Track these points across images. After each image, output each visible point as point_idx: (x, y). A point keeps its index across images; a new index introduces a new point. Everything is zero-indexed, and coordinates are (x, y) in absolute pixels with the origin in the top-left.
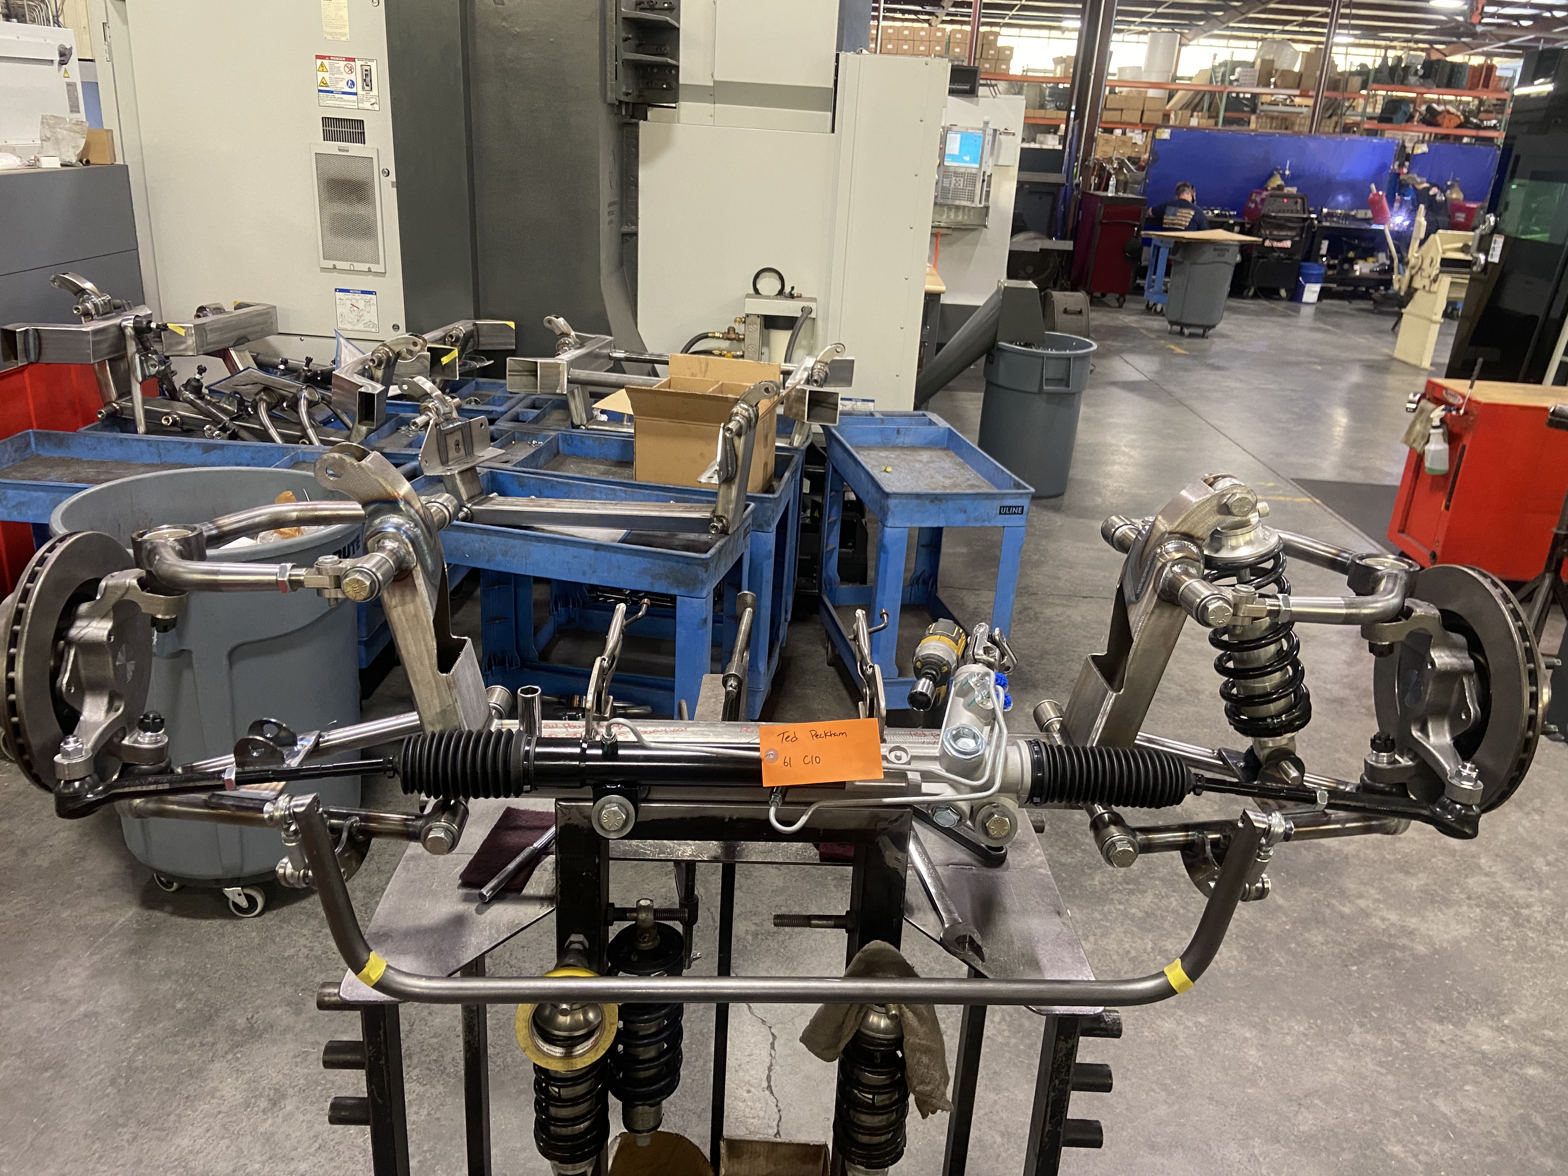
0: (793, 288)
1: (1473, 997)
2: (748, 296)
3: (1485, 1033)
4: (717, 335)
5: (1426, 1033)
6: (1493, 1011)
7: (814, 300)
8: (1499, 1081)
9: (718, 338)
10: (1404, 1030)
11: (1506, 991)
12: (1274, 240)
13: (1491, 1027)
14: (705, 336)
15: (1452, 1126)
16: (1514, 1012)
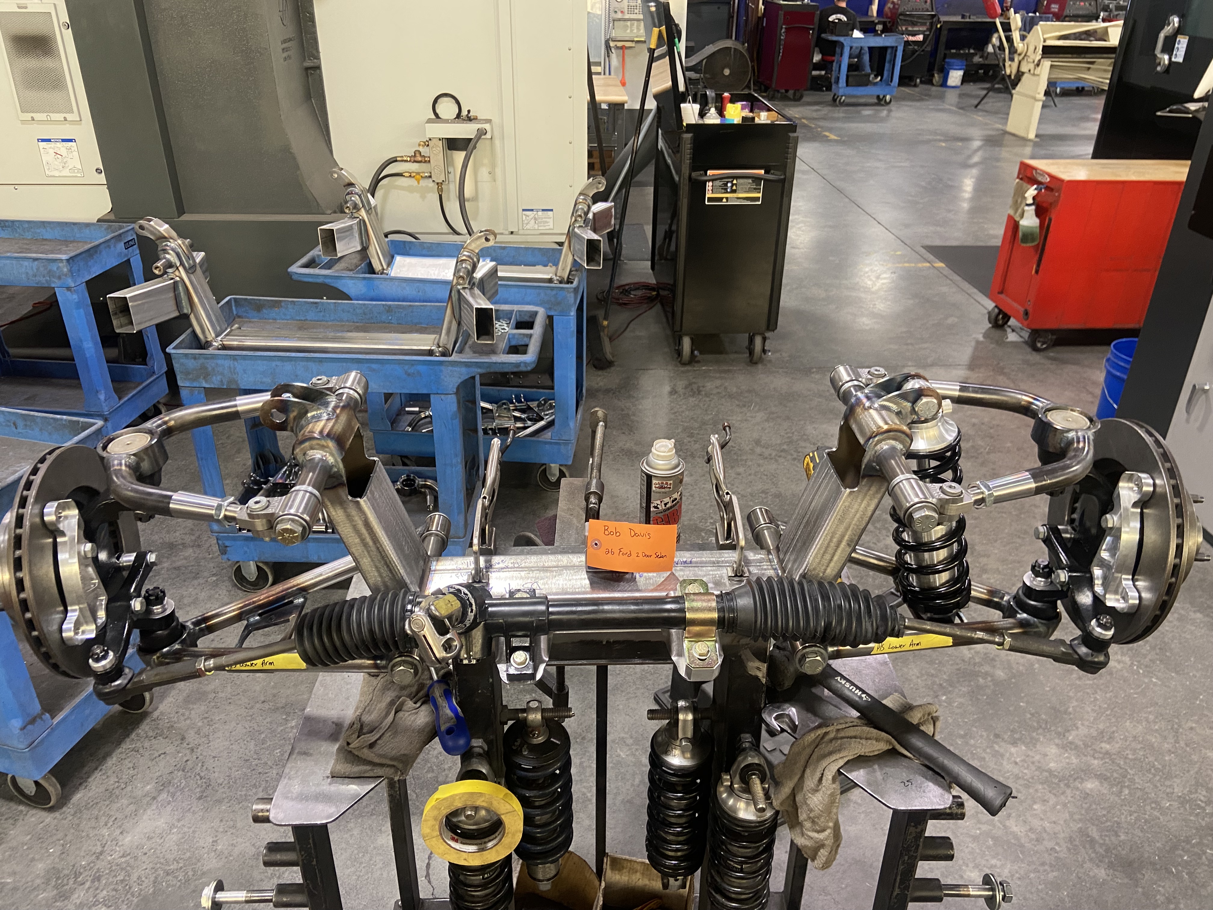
0: (469, 111)
1: (1044, 717)
2: (429, 121)
3: (1053, 750)
4: (405, 159)
5: (1002, 756)
6: (1059, 729)
7: (489, 121)
8: (1063, 797)
9: (406, 161)
10: (983, 755)
11: (1071, 709)
12: (909, 35)
13: (1057, 745)
14: (394, 160)
15: (1022, 846)
16: (1077, 728)
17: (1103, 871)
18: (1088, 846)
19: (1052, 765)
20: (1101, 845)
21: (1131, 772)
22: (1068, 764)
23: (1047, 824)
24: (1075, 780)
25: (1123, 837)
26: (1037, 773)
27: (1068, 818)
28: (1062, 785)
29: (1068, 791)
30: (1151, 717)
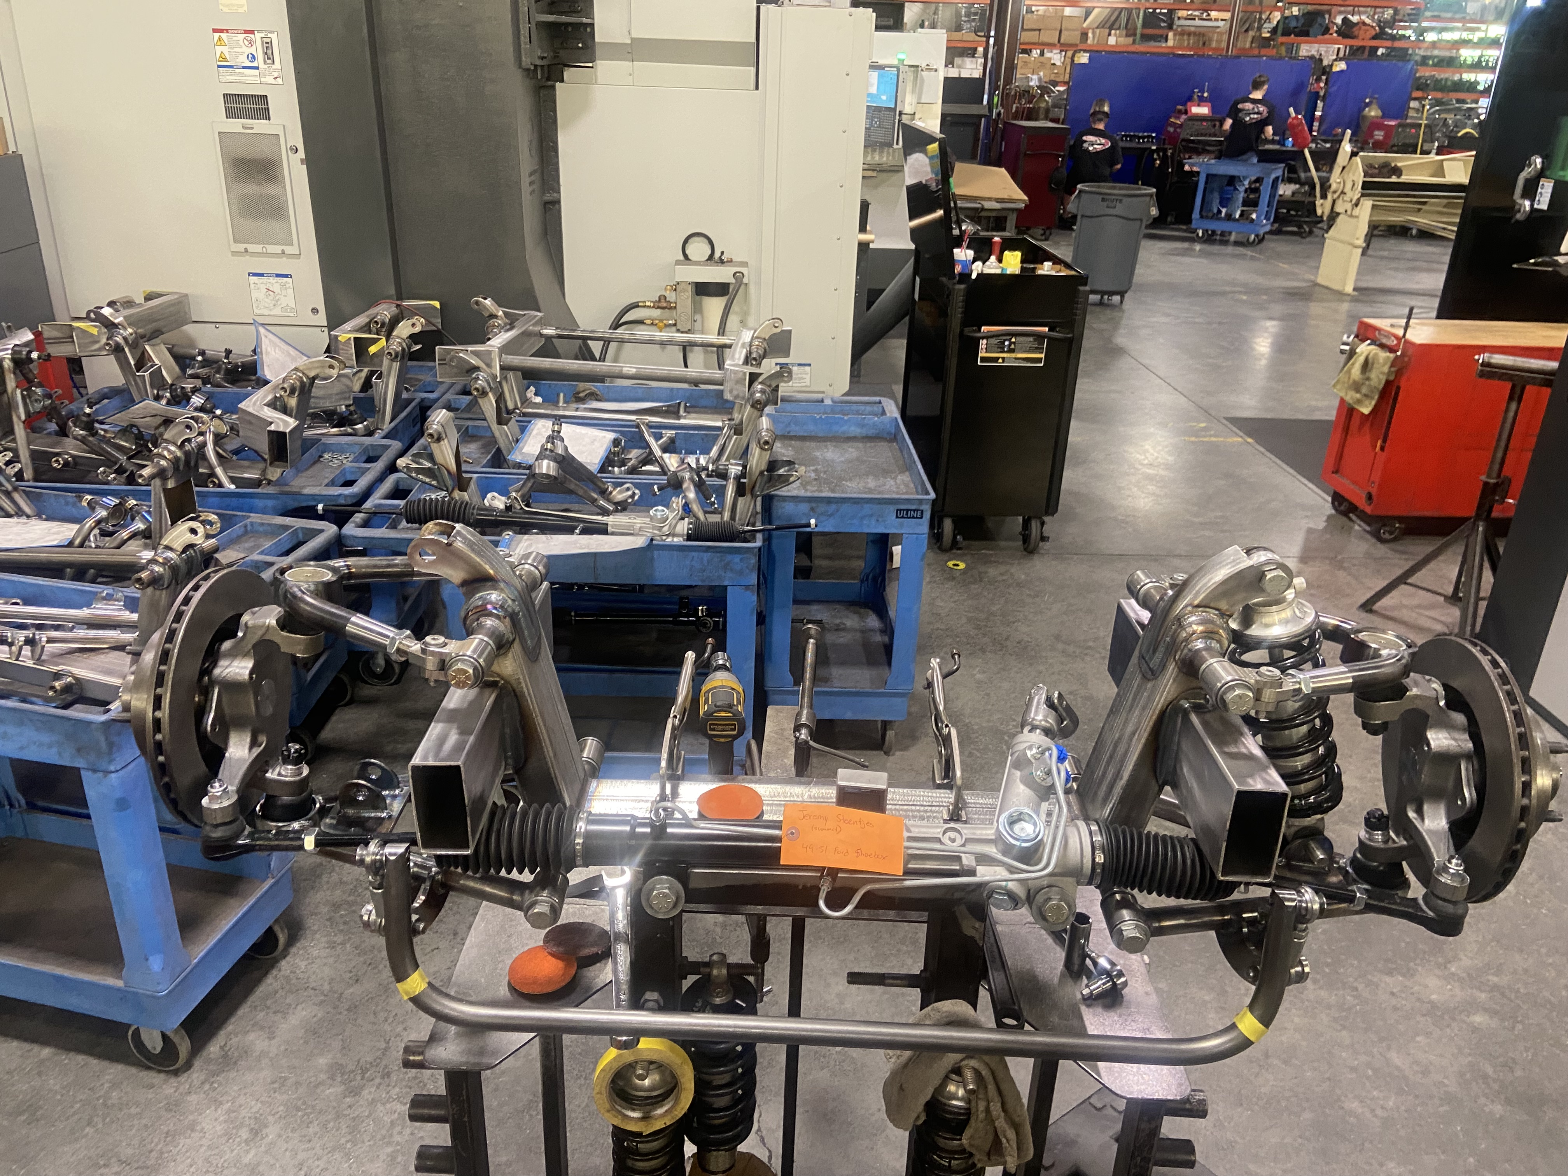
0: (723, 253)
2: (678, 262)
4: (647, 304)
7: (745, 263)
9: (649, 307)
14: (637, 306)
15: (1406, 1078)
17: (1499, 1107)
18: (1480, 1081)
19: (1434, 997)
20: (1495, 1081)
21: (1525, 1007)
22: (1452, 996)
23: (1432, 1058)
24: (1461, 1012)
25: (1519, 1073)
26: (1418, 1004)
27: (1456, 1051)
28: (1446, 1017)
29: (1454, 1025)
30: (1544, 950)
